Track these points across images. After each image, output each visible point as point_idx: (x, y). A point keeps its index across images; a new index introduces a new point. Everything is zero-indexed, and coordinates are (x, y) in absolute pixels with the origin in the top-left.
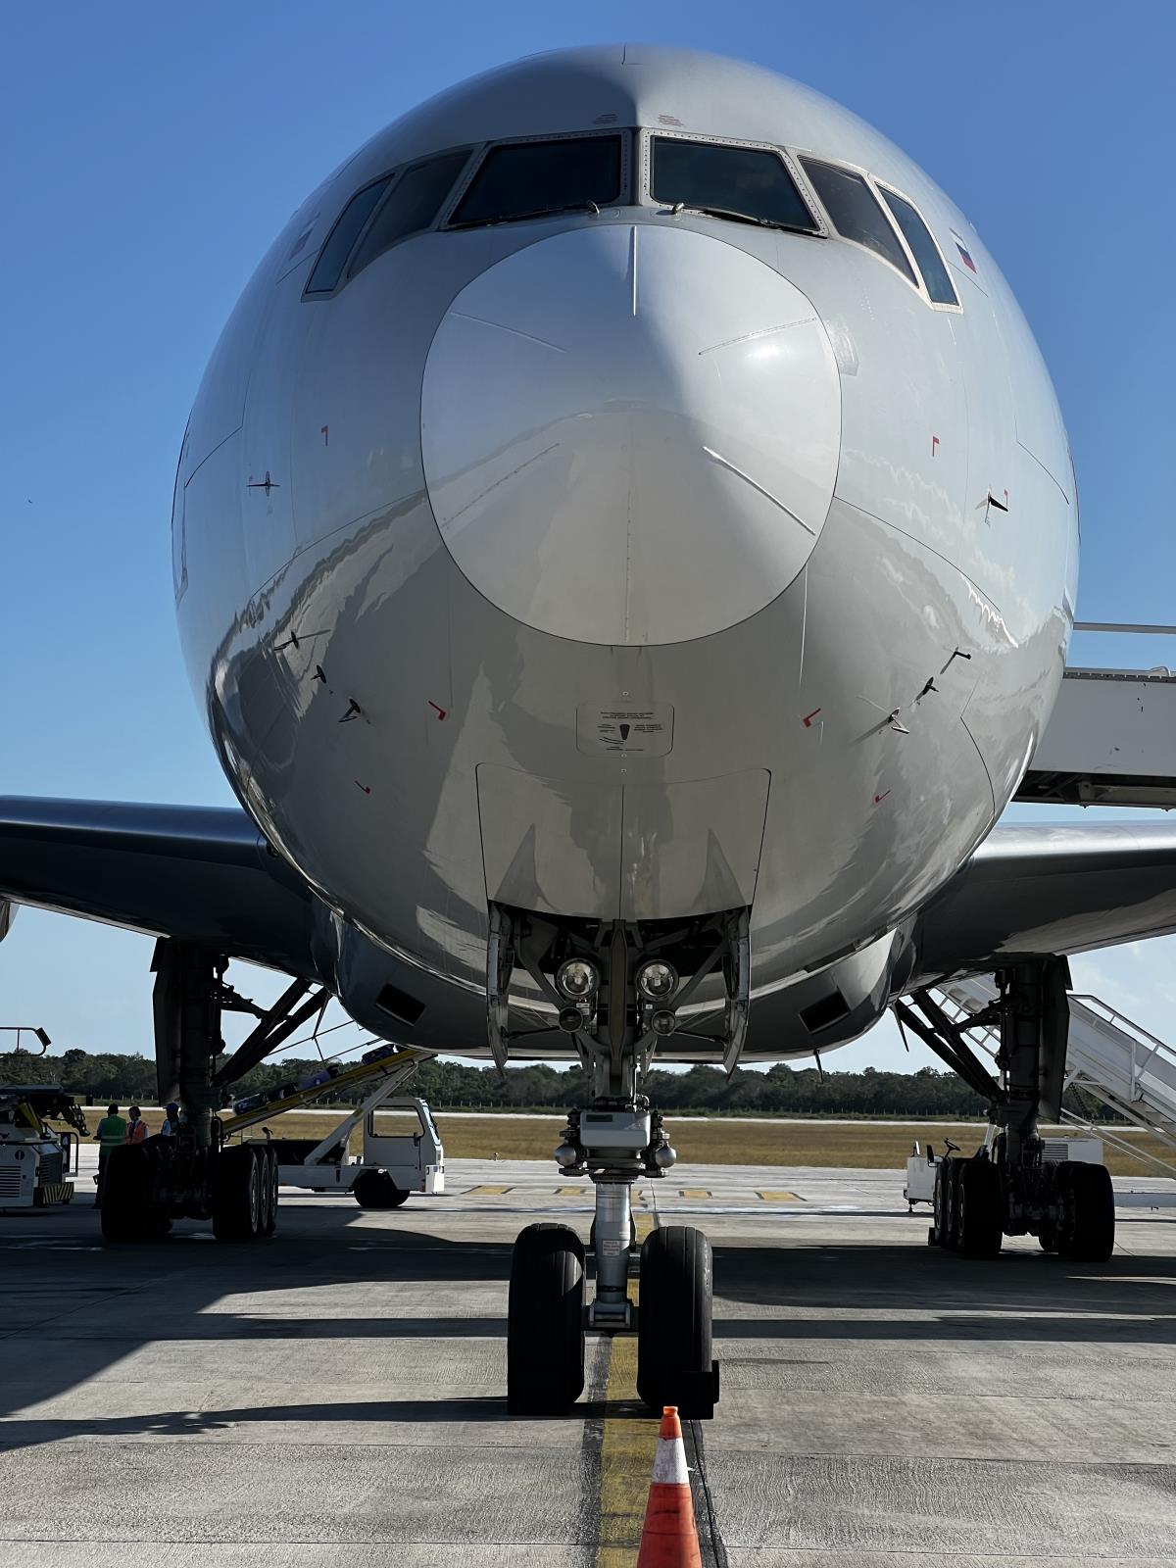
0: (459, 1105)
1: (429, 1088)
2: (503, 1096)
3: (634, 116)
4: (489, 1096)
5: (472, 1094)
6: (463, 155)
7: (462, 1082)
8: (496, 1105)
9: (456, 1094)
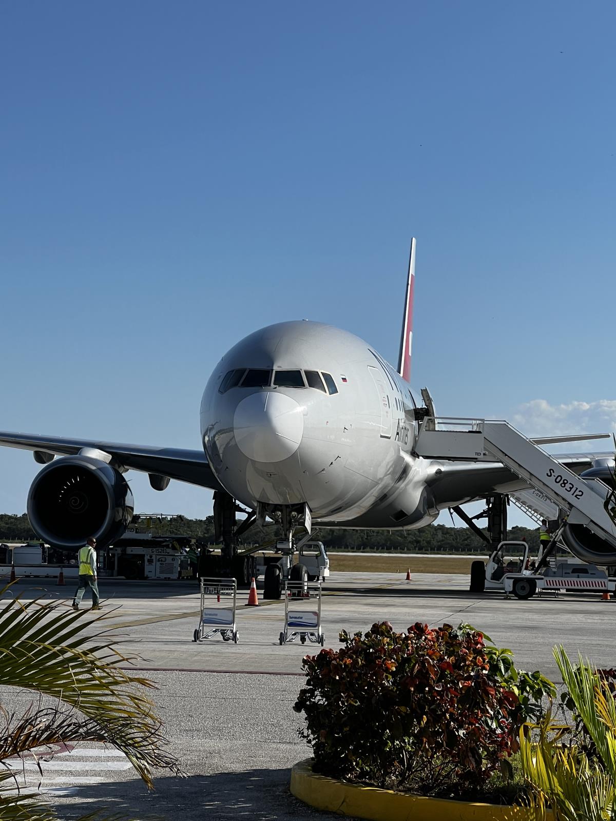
0: (440, 550)
1: (423, 540)
2: (467, 545)
3: (273, 367)
4: (459, 545)
5: (449, 543)
6: (244, 370)
7: (442, 537)
8: (463, 550)
9: (439, 543)
